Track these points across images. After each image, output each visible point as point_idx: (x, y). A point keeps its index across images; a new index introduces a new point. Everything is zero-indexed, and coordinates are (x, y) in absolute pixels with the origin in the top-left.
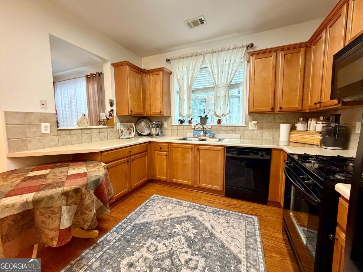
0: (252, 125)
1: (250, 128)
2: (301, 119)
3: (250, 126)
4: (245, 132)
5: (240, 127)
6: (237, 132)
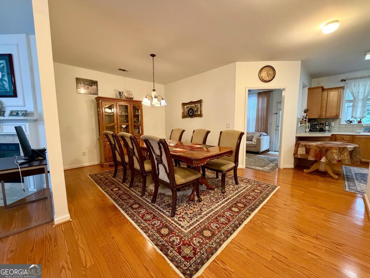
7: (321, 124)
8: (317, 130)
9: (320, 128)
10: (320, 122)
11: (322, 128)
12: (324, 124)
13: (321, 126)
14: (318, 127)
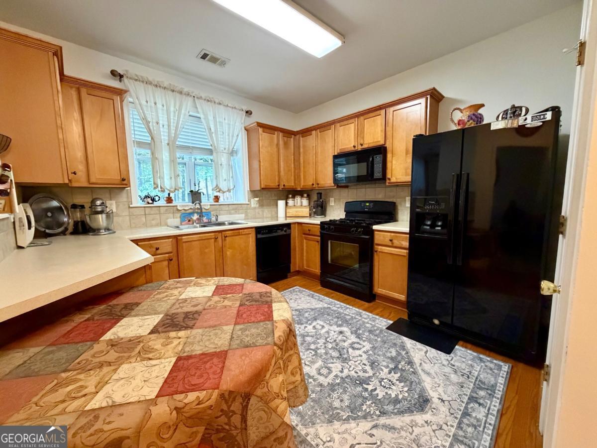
0: (254, 202)
1: (252, 206)
2: (290, 196)
3: (252, 203)
4: (249, 211)
5: (243, 205)
6: (241, 211)
7: (74, 206)
8: (66, 229)
9: (76, 224)
10: (70, 201)
11: (83, 223)
12: (87, 206)
13: (78, 215)
14: (66, 220)
